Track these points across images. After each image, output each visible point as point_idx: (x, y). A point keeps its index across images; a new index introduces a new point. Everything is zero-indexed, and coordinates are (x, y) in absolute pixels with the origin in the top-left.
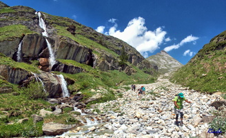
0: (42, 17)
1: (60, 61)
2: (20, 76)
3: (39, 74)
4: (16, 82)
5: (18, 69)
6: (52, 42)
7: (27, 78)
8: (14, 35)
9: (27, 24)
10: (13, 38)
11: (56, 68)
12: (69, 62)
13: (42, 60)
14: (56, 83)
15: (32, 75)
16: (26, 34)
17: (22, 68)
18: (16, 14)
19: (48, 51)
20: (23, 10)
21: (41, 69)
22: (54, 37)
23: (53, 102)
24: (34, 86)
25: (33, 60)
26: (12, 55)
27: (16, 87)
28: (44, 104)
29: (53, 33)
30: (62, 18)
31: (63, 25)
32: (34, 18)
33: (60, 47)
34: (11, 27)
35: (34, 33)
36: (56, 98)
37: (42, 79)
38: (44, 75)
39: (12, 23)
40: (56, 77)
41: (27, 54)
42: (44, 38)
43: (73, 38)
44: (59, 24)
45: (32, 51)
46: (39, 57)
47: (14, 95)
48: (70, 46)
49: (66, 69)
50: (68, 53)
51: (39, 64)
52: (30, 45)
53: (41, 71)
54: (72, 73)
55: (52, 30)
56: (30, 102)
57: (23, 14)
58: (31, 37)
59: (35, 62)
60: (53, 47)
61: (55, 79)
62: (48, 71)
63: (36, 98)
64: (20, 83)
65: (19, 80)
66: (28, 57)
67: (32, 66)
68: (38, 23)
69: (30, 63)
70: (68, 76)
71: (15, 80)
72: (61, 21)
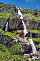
0: (20, 9)
1: (30, 31)
2: (7, 40)
3: (18, 39)
4: (4, 44)
5: (6, 36)
6: (25, 21)
7: (11, 41)
8: (5, 17)
9: (12, 13)
10: (4, 19)
11: (28, 35)
12: (35, 32)
13: (20, 31)
14: (28, 44)
15: (14, 39)
16: (11, 18)
17: (8, 35)
18: (6, 7)
19: (23, 26)
20: (10, 6)
21: (19, 36)
22: (26, 19)
23: (27, 56)
24: (15, 46)
25: (15, 31)
26: (2, 28)
27: (4, 46)
28: (21, 57)
29: (26, 17)
30: (30, 10)
31: (31, 13)
32: (16, 10)
33: (30, 24)
34: (3, 13)
35: (15, 17)
36: (29, 53)
37: (20, 42)
38: (21, 40)
39: (4, 11)
40: (28, 40)
41: (11, 27)
42: (21, 19)
43: (36, 18)
44: (28, 13)
45: (14, 26)
46: (18, 30)
47: (3, 51)
48: (35, 22)
49: (34, 36)
50: (34, 26)
51: (18, 33)
52: (13, 23)
53: (19, 37)
54: (38, 38)
55: (25, 15)
56: (12, 56)
57: (10, 8)
58: (14, 19)
59: (16, 32)
60: (26, 24)
61: (27, 41)
62: (23, 37)
63: (16, 54)
64: (7, 45)
65: (6, 42)
66: (12, 29)
67: (14, 34)
68: (18, 12)
69: (13, 33)
70: (35, 39)
71: (4, 42)
72: (29, 11)
